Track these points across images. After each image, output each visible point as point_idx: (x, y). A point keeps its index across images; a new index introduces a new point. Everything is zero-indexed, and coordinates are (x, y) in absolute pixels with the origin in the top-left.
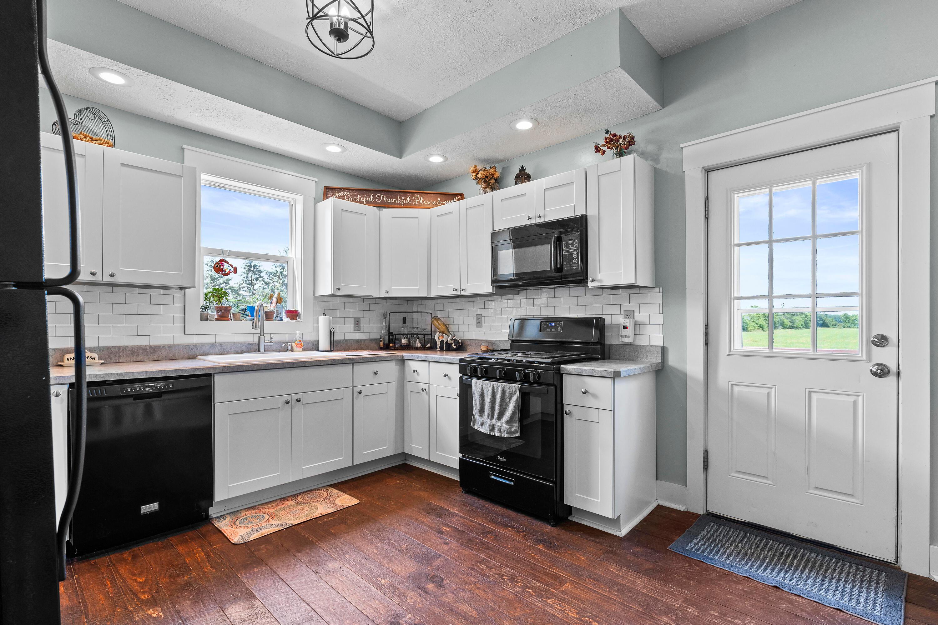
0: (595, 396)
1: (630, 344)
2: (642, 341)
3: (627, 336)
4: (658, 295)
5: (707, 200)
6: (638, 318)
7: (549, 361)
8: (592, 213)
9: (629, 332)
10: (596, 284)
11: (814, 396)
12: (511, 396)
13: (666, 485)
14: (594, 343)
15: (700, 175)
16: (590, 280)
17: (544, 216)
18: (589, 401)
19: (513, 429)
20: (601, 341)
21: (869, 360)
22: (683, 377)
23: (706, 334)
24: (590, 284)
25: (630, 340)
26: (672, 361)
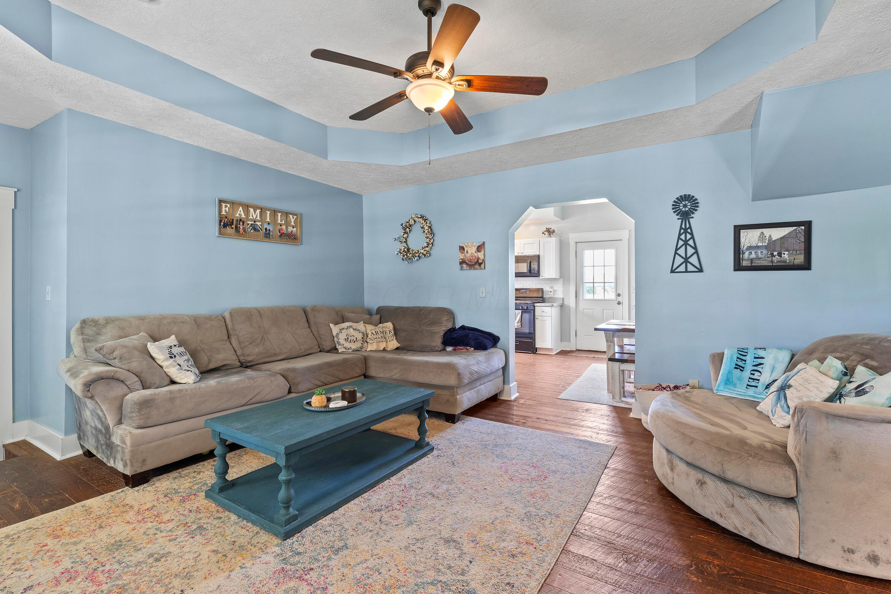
0: (546, 312)
1: (552, 297)
2: (556, 296)
3: (551, 295)
4: (561, 281)
5: (576, 252)
6: (554, 288)
7: (531, 302)
8: (541, 254)
9: (552, 293)
10: (543, 277)
11: (604, 311)
12: (518, 314)
13: (564, 344)
14: (540, 297)
15: (574, 244)
16: (541, 276)
17: (524, 253)
18: (544, 314)
19: (519, 325)
20: (542, 297)
21: (616, 300)
22: (569, 307)
23: (576, 294)
24: (541, 278)
25: (552, 296)
26: (566, 302)
